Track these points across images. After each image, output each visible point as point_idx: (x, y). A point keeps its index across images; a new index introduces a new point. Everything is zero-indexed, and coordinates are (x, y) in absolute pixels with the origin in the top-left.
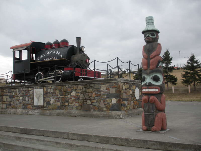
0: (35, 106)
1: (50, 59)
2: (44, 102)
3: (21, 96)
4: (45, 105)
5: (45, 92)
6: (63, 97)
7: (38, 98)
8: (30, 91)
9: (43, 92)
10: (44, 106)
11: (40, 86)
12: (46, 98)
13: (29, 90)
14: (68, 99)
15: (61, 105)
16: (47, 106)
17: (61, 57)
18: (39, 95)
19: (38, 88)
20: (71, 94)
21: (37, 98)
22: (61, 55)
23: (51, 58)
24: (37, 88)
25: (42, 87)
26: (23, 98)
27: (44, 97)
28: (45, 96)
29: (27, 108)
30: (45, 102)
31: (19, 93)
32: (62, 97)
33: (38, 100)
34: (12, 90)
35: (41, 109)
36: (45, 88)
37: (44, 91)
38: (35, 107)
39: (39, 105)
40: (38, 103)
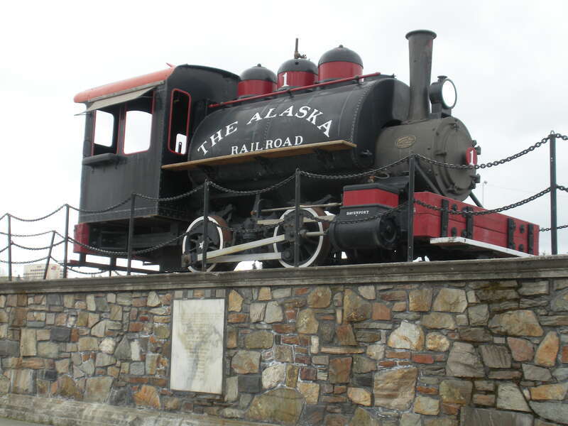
0: (175, 391)
1: (262, 145)
2: (228, 372)
3: (109, 334)
4: (232, 393)
5: (232, 319)
6: (342, 355)
7: (195, 352)
8: (152, 311)
9: (226, 318)
10: (222, 396)
11: (212, 285)
12: (241, 352)
13: (150, 303)
14: (367, 366)
15: (324, 398)
16: (245, 401)
17: (327, 133)
18: (201, 332)
19: (199, 293)
20: (388, 335)
21: (188, 347)
22: (327, 127)
23: (269, 143)
24: (190, 293)
25: (220, 292)
26: (115, 347)
27: (226, 349)
28: (232, 342)
29: (132, 402)
30: (232, 374)
31: (97, 316)
32: (332, 355)
33: (196, 362)
34: (68, 301)
35: (205, 414)
36: (233, 294)
37: (228, 313)
38: (176, 400)
39: (197, 387)
40: (192, 378)
